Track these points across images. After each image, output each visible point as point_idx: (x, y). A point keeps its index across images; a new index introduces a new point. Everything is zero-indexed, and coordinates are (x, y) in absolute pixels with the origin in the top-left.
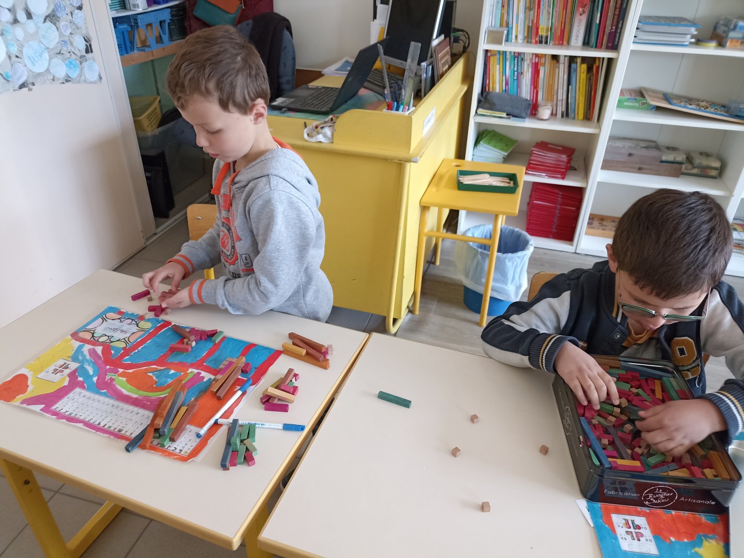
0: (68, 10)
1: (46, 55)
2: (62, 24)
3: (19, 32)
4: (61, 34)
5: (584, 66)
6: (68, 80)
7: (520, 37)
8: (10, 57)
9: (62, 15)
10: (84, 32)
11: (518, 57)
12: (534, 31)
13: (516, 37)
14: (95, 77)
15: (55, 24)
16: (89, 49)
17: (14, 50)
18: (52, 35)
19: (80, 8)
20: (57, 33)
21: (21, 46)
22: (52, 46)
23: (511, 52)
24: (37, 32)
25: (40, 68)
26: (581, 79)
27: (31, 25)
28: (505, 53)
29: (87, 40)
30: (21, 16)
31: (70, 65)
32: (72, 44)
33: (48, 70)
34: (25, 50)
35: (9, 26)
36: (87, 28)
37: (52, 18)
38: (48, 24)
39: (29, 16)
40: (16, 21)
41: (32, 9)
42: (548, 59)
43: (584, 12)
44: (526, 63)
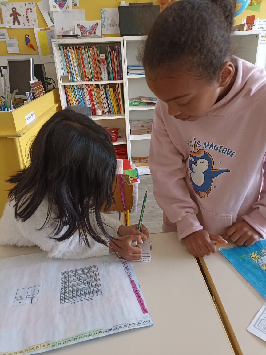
5: (111, 89)
12: (84, 75)
13: (77, 79)
23: (76, 85)
26: (112, 95)
28: (73, 86)
42: (95, 87)
43: (104, 65)
44: (85, 90)
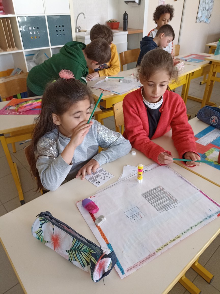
2: (209, 11)
3: (203, 12)
4: (208, 14)
6: (205, 22)
8: (201, 16)
9: (209, 10)
14: (208, 23)
16: (210, 17)
19: (212, 9)
22: (206, 15)
24: (205, 12)
29: (211, 15)
31: (207, 20)
33: (204, 20)
34: (203, 15)
37: (208, 10)
38: (207, 11)
39: (205, 9)
40: (204, 10)
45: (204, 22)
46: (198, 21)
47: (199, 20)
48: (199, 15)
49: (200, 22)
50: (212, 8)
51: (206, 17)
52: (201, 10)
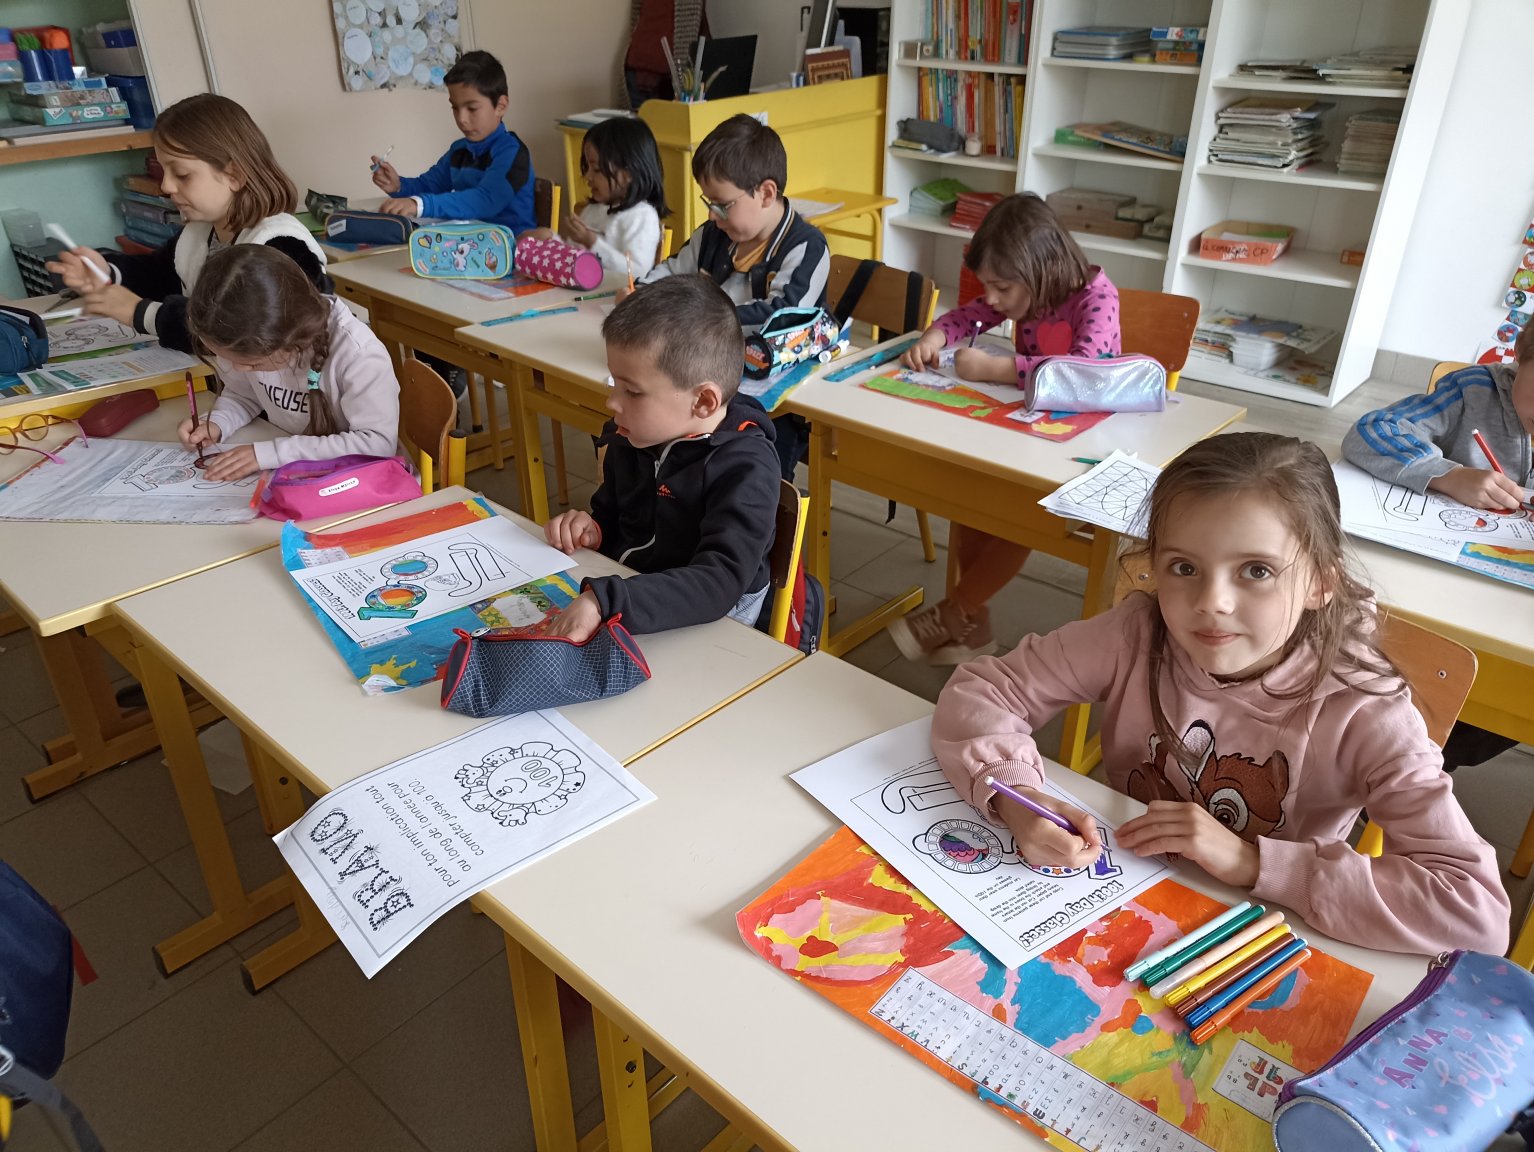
0: (442, 19)
1: (411, 60)
2: (432, 32)
3: (386, 35)
4: (430, 42)
6: (431, 87)
7: (952, 53)
8: (375, 58)
9: (433, 22)
10: (456, 40)
11: (952, 75)
12: (963, 43)
13: (947, 51)
15: (425, 32)
17: (380, 51)
18: (420, 42)
19: (455, 16)
20: (426, 40)
21: (387, 49)
22: (419, 51)
23: (943, 70)
24: (405, 38)
25: (403, 71)
27: (399, 31)
28: (937, 70)
30: (391, 20)
31: (435, 72)
32: (440, 51)
33: (411, 74)
34: (390, 53)
35: (378, 29)
36: (460, 37)
37: (422, 25)
38: (418, 30)
39: (399, 21)
40: (384, 25)
41: (403, 15)
42: (983, 78)
43: (1015, 21)
44: (960, 84)
45: (416, 83)
46: (357, 82)
47: (370, 78)
48: (359, 50)
49: (384, 86)
50: (451, 12)
51: (426, 59)
52: (361, 26)
